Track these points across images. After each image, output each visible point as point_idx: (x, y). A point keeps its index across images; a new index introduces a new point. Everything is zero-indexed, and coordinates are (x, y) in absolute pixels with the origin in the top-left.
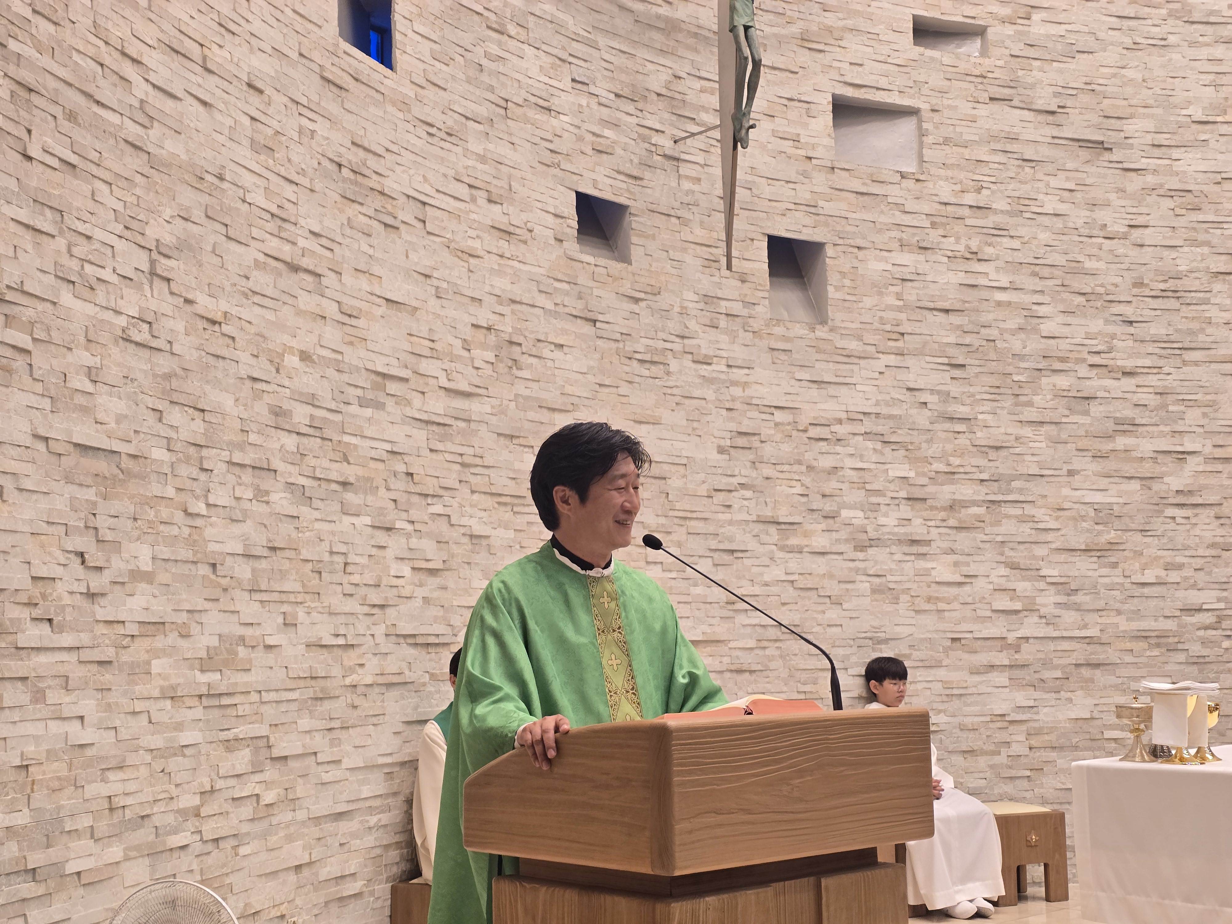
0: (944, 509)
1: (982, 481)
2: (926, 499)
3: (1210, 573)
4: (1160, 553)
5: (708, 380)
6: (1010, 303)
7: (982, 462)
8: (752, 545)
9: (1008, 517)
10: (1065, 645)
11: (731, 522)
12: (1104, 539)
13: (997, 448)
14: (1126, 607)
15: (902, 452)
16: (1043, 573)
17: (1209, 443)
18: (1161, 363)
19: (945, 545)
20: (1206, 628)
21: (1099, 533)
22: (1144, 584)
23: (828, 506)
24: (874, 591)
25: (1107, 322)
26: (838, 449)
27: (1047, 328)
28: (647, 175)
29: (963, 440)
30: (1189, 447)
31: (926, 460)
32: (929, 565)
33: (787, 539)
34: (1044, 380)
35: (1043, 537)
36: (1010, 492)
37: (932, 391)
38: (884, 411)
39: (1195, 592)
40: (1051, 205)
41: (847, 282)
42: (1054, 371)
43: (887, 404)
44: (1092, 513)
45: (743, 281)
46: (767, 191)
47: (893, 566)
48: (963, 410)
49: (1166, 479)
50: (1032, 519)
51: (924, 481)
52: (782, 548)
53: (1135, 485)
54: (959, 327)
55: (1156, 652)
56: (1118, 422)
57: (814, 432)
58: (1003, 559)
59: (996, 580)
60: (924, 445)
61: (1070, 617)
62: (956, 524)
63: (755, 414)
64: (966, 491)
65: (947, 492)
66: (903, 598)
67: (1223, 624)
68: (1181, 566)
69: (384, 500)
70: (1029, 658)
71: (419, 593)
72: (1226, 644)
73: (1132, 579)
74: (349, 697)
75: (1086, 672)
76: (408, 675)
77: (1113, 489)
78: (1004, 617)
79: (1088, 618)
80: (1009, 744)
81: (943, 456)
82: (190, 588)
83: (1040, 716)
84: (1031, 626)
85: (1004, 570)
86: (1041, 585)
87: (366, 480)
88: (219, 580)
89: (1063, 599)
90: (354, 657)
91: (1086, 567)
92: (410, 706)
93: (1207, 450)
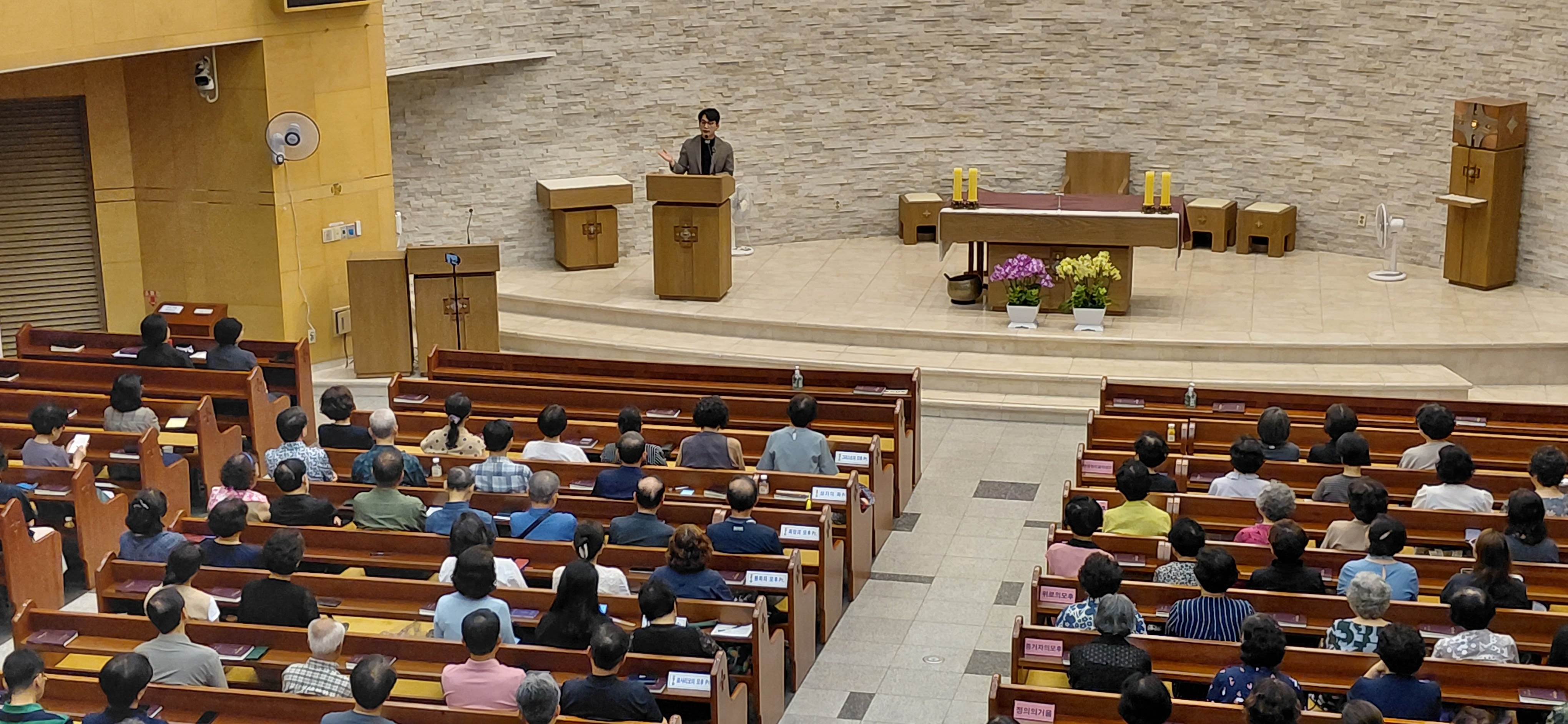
0: (1270, 44)
1: (1297, 29)
2: (1257, 39)
3: (1433, 91)
4: (1405, 77)
7: (1297, 18)
8: (1141, 61)
9: (1312, 49)
10: (1343, 125)
11: (1128, 51)
12: (1371, 66)
13: (1309, 10)
14: (1381, 106)
15: (1246, 12)
16: (1331, 83)
17: (1442, 13)
19: (1269, 64)
20: (1427, 124)
21: (1369, 62)
22: (1394, 94)
23: (1194, 42)
24: (1219, 87)
26: (1204, 11)
30: (1429, 14)
31: (1260, 17)
32: (1258, 75)
33: (1165, 58)
35: (1333, 62)
36: (1312, 36)
39: (1423, 102)
44: (1366, 50)
47: (1234, 74)
49: (1413, 33)
50: (1327, 52)
51: (1259, 28)
52: (1162, 64)
53: (1395, 35)
55: (1396, 134)
58: (1306, 73)
59: (1301, 85)
60: (1260, 9)
61: (1345, 109)
62: (1277, 53)
64: (1285, 34)
65: (1272, 35)
66: (1239, 91)
67: (1437, 123)
68: (1417, 86)
69: (894, 55)
70: (1318, 130)
71: (918, 89)
72: (1437, 135)
73: (1387, 91)
74: (873, 129)
75: (1353, 141)
76: (909, 121)
77: (1381, 37)
78: (1303, 105)
79: (1358, 110)
80: (1300, 174)
81: (1272, 15)
82: (777, 98)
83: (1322, 162)
84: (1321, 112)
85: (1307, 80)
86: (1329, 89)
87: (881, 49)
88: (792, 94)
89: (1342, 98)
90: (874, 114)
91: (1358, 81)
92: (911, 132)
93: (1439, 17)
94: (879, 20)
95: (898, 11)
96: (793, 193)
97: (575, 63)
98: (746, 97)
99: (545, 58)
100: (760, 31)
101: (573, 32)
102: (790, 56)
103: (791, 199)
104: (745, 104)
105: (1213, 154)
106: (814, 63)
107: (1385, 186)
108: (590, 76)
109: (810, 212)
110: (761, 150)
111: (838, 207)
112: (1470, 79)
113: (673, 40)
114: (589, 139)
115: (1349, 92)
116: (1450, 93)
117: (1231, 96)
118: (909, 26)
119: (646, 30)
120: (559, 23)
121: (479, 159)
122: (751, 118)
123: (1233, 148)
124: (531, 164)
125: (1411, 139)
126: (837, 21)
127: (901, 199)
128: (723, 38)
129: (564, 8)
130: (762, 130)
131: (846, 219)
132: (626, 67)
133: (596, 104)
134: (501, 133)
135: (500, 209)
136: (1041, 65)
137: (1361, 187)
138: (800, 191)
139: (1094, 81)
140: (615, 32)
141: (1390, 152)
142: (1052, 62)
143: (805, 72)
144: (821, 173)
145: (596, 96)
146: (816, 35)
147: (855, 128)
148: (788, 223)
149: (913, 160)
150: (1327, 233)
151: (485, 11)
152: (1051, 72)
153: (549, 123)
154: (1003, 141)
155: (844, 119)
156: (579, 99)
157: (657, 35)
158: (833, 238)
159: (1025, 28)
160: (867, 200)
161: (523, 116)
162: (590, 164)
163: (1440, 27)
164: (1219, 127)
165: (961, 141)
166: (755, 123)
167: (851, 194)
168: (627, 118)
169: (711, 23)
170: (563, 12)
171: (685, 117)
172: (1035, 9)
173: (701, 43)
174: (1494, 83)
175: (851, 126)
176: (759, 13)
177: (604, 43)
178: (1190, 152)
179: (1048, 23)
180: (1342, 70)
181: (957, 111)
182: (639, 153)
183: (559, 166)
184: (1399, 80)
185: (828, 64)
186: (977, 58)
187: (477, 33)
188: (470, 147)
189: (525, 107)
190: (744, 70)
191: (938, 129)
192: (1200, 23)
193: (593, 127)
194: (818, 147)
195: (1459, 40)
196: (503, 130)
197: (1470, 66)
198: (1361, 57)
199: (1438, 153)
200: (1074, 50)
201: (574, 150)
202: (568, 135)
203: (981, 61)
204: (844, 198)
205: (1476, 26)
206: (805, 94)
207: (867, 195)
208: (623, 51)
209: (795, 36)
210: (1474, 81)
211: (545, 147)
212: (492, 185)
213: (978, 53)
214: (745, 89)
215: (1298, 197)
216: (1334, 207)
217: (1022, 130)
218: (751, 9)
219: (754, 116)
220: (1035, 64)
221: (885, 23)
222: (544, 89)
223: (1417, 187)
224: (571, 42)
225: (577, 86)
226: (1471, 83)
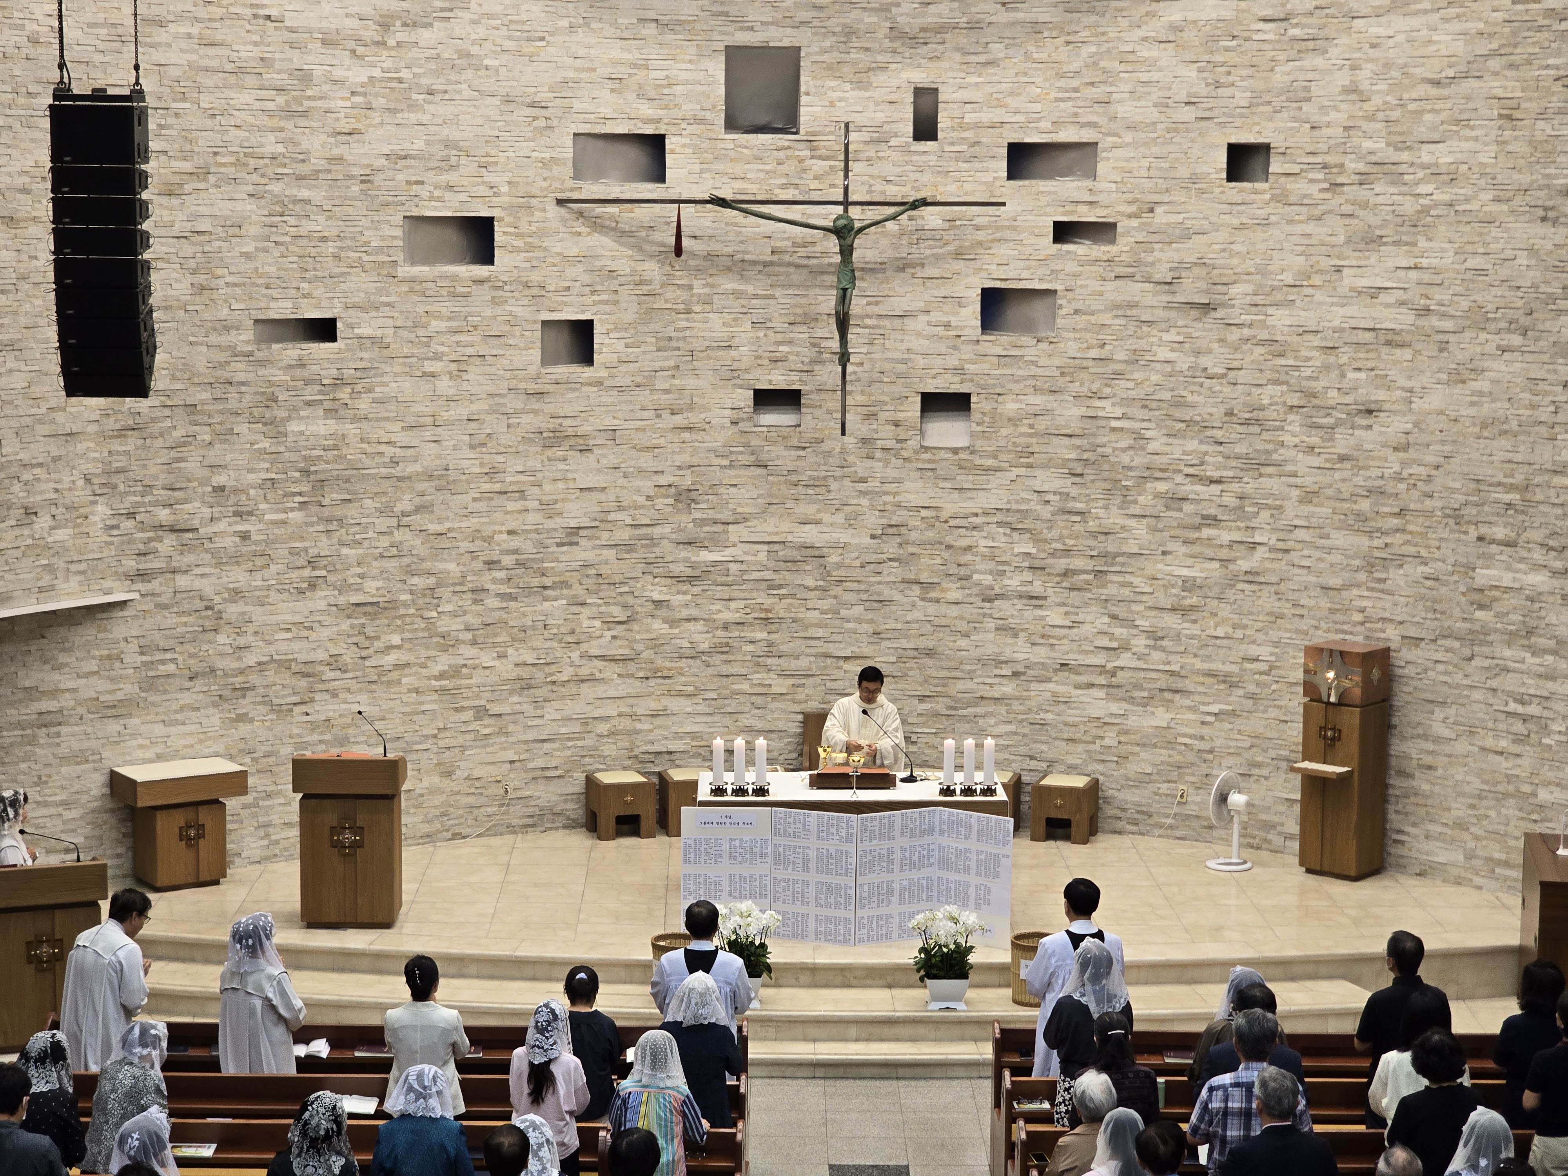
0: (1059, 575)
1: (1092, 556)
2: (1045, 568)
3: (1267, 634)
4: (1231, 616)
5: (863, 493)
6: (1122, 429)
7: (1093, 543)
8: (898, 597)
9: (1112, 582)
10: (1153, 675)
11: (880, 583)
12: (1188, 602)
13: (1106, 534)
14: (1202, 652)
15: (1028, 535)
16: (1137, 623)
17: (1274, 537)
18: (1241, 474)
19: (1059, 600)
20: (1261, 673)
21: (1184, 598)
22: (1217, 638)
23: (963, 572)
24: (997, 629)
25: (1201, 442)
26: (974, 533)
27: (1152, 446)
28: (817, 368)
29: (1077, 527)
30: (1258, 539)
31: (1047, 541)
32: (1045, 613)
33: (927, 593)
34: (1148, 485)
35: (1139, 598)
36: (1112, 565)
37: (1055, 493)
38: (1015, 507)
39: (1254, 647)
40: (1163, 353)
41: (987, 419)
42: (1157, 479)
43: (1017, 502)
44: (1180, 583)
45: (897, 426)
46: (921, 362)
47: (1015, 613)
48: (1080, 506)
49: (1239, 562)
50: (1130, 584)
51: (1043, 555)
52: (923, 600)
53: (1216, 565)
54: (1079, 447)
55: (1222, 687)
56: (1204, 517)
57: (952, 523)
58: (1105, 611)
59: (1099, 626)
60: (1046, 531)
61: (1156, 655)
62: (1068, 586)
63: (905, 512)
64: (1079, 563)
65: (1062, 563)
66: (1021, 634)
67: (1273, 672)
68: (1245, 627)
69: (578, 590)
70: (1123, 681)
71: (608, 634)
72: (1274, 687)
73: (1207, 632)
74: (550, 687)
75: (1167, 695)
76: (598, 675)
77: (1198, 567)
78: (1104, 652)
79: (1172, 658)
80: (1102, 738)
81: (1061, 539)
82: (427, 648)
83: (1130, 722)
84: (1126, 659)
85: (1106, 619)
86: (1135, 632)
87: (562, 582)
88: (447, 643)
89: (1151, 642)
90: (553, 668)
91: (1171, 621)
92: (600, 690)
93: (1272, 542)
94: (559, 545)
95: (582, 532)
96: (449, 774)
97: (165, 607)
98: (390, 648)
99: (125, 602)
100: (406, 560)
101: (163, 565)
102: (445, 593)
103: (446, 784)
104: (387, 658)
105: (991, 714)
106: (475, 602)
107: (1211, 752)
108: (185, 624)
109: (471, 800)
110: (407, 718)
111: (507, 791)
112: (1313, 618)
113: (294, 575)
114: (182, 709)
115: (1160, 634)
116: (1288, 635)
117: (1011, 641)
118: (598, 552)
119: (259, 562)
120: (145, 554)
121: (32, 741)
122: (395, 675)
123: (1016, 706)
124: (103, 745)
125: (1241, 692)
126: (505, 546)
127: (590, 782)
128: (359, 570)
129: (151, 534)
130: (409, 691)
131: (518, 809)
132: (232, 611)
133: (192, 661)
134: (64, 704)
135: (60, 809)
136: (768, 602)
137: (1180, 753)
138: (458, 772)
139: (837, 623)
140: (219, 564)
141: (1215, 708)
142: (782, 597)
143: (465, 613)
144: (484, 747)
145: (192, 650)
146: (478, 565)
147: (526, 686)
148: (443, 815)
149: (603, 728)
150: (1138, 812)
151: (50, 540)
152: (780, 610)
153: (129, 689)
154: (720, 702)
155: (514, 675)
156: (168, 656)
157: (273, 568)
158: (501, 834)
159: (745, 553)
160: (543, 781)
161: (93, 680)
162: (183, 742)
163: (1272, 556)
164: (997, 680)
165: (666, 702)
166: (399, 682)
167: (524, 775)
168: (232, 680)
169: (345, 551)
170: (150, 540)
171: (308, 675)
172: (759, 529)
173: (331, 578)
174: (1344, 623)
175: (523, 683)
176: (406, 537)
177: (204, 581)
178: (961, 712)
179: (776, 547)
180: (1150, 608)
181: (659, 662)
182: (248, 727)
183: (141, 746)
184: (1224, 621)
185: (492, 602)
186: (684, 593)
187: (39, 570)
188: (20, 725)
189: (96, 669)
190: (387, 614)
191: (634, 686)
192: (969, 548)
193: (186, 694)
194: (481, 712)
195: (1297, 571)
196: (67, 701)
197: (1312, 602)
198: (1174, 591)
199: (1277, 711)
200: (810, 582)
201: (161, 725)
202: (153, 704)
203: (689, 597)
204: (515, 780)
205: (1318, 554)
206: (463, 642)
207: (544, 775)
208: (228, 589)
209: (452, 567)
210: (1319, 620)
211: (122, 721)
212: (49, 776)
213: (685, 587)
214: (388, 637)
215: (1100, 767)
216: (1147, 779)
217: (745, 687)
218: (396, 532)
219: (399, 672)
220: (759, 601)
221: (565, 548)
222: (123, 644)
223: (1251, 753)
224: (160, 580)
225: (167, 637)
226: (1313, 622)
